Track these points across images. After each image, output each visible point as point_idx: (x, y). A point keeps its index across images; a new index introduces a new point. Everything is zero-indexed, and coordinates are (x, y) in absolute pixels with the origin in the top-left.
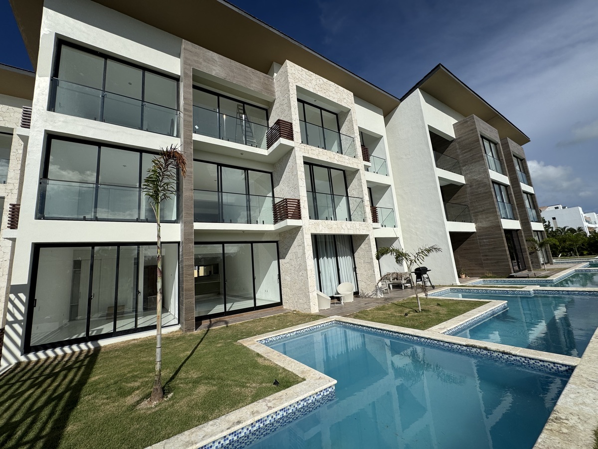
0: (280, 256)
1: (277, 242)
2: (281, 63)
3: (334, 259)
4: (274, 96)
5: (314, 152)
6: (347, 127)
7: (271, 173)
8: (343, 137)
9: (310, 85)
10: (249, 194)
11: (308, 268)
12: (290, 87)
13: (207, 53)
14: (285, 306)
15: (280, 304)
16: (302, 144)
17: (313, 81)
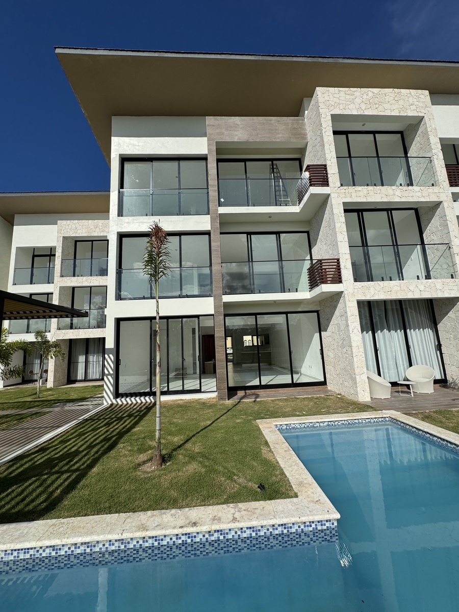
0: (322, 328)
1: (317, 312)
2: (310, 95)
3: (401, 333)
4: (306, 138)
5: (360, 194)
6: (418, 144)
7: (308, 232)
8: (412, 162)
9: (352, 106)
10: (282, 260)
11: (354, 344)
12: (322, 120)
14: (330, 386)
15: (324, 383)
16: (342, 188)
17: (357, 100)
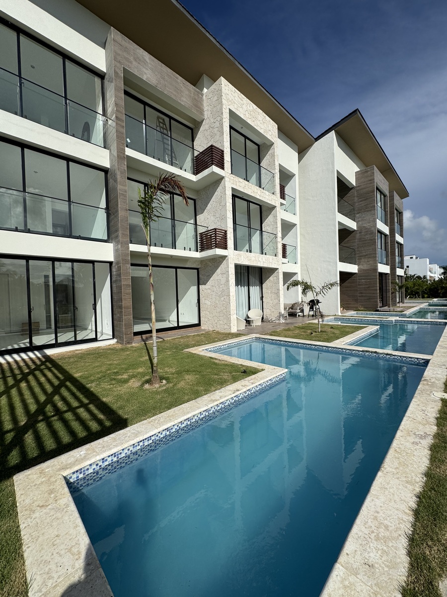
0: (201, 282)
1: (197, 269)
2: (215, 80)
3: (246, 288)
4: (203, 115)
5: (241, 184)
6: (268, 161)
7: (194, 200)
8: (263, 171)
9: (241, 109)
10: (174, 219)
11: (231, 294)
12: (223, 109)
13: (138, 51)
14: (203, 327)
15: (199, 325)
16: (231, 175)
17: (244, 106)
